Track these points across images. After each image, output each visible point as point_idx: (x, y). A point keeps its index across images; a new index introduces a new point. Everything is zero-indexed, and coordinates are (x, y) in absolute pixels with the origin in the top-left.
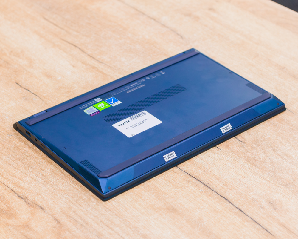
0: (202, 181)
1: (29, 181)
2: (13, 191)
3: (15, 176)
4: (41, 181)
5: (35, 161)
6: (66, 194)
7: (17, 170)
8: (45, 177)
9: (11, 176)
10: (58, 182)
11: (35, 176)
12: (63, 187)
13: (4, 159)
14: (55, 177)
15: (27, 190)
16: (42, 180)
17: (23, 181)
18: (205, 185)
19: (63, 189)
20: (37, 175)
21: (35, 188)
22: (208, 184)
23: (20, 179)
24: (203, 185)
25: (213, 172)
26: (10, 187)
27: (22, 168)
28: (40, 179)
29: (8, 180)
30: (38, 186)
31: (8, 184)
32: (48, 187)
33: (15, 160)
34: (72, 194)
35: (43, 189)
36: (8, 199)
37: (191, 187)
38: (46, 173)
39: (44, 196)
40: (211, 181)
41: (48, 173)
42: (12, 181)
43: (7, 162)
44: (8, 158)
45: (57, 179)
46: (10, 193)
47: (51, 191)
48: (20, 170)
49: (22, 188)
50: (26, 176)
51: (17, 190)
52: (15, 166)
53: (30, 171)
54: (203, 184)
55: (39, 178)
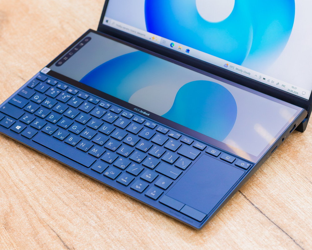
0: (294, 239)
1: (80, 225)
2: (58, 236)
3: (64, 216)
4: (94, 224)
5: (91, 195)
6: (122, 247)
7: (67, 207)
8: (100, 219)
9: (59, 215)
10: (115, 228)
11: (88, 217)
12: (120, 236)
13: (53, 191)
14: (112, 220)
15: (76, 237)
16: (96, 223)
17: (73, 224)
18: (298, 244)
19: (120, 238)
20: (90, 216)
21: (86, 235)
22: (302, 243)
23: (69, 221)
24: (295, 245)
25: (309, 226)
26: (56, 231)
27: (74, 204)
28: (94, 222)
29: (55, 221)
30: (90, 231)
31: (53, 226)
32: (101, 235)
33: (67, 192)
34: (130, 246)
35: (95, 237)
36: (51, 248)
37: (280, 246)
38: (102, 214)
39: (95, 247)
40: (307, 238)
41: (103, 215)
42: (59, 223)
43: (56, 194)
44: (58, 190)
45: (114, 224)
46: (55, 239)
47: (105, 241)
48: (70, 207)
49: (70, 233)
50: (77, 216)
51: (64, 236)
52: (66, 201)
53: (83, 209)
54: (296, 243)
55: (92, 221)
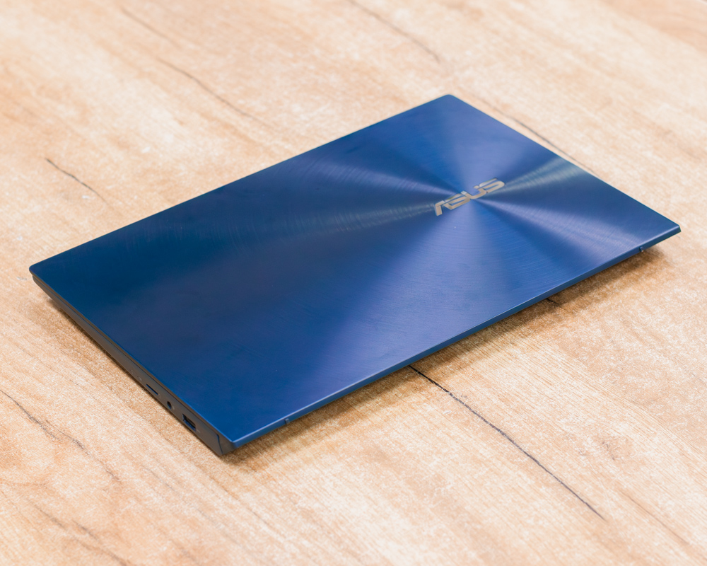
0: (451, 392)
1: (57, 384)
2: (18, 404)
3: (26, 372)
4: (83, 383)
5: (75, 338)
6: (138, 416)
7: (31, 359)
8: (94, 374)
9: (18, 371)
10: (123, 388)
11: (71, 372)
12: (133, 400)
13: (4, 333)
14: (117, 376)
15: (50, 404)
16: (87, 381)
17: (44, 384)
18: (457, 399)
19: (132, 402)
20: (75, 371)
21: (70, 400)
22: (466, 397)
23: (37, 379)
24: (453, 400)
25: (478, 370)
26: (13, 397)
27: (43, 353)
28: (83, 380)
29: (10, 381)
30: (76, 394)
31: (8, 389)
32: (98, 399)
33: (30, 335)
34: (151, 414)
35: (87, 402)
36: (5, 423)
37: (425, 404)
38: (97, 366)
39: (87, 417)
40: (473, 390)
41: (100, 367)
42: (18, 383)
43: (10, 339)
44: (13, 331)
45: (120, 381)
46: (12, 409)
47: (105, 408)
48: (38, 358)
49: (39, 398)
50: (51, 371)
51: (28, 403)
52: (28, 349)
53: (62, 360)
54: (454, 398)
55: (80, 378)
